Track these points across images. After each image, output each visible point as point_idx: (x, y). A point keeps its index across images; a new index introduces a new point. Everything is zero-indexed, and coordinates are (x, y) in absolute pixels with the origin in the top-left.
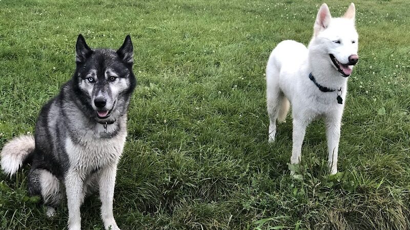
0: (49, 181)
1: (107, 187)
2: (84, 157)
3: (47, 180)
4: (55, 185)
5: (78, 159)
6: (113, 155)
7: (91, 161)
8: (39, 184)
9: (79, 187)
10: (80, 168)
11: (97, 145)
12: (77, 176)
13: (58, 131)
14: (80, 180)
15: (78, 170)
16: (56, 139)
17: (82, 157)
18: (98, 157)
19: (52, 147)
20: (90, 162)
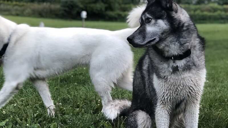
0: (143, 118)
1: (192, 122)
2: (168, 89)
3: (142, 117)
4: (148, 123)
5: (163, 91)
6: (191, 88)
7: (174, 92)
8: (136, 121)
9: (166, 119)
10: (166, 100)
11: (177, 78)
12: (164, 109)
13: (149, 71)
14: (167, 113)
15: (164, 103)
16: (147, 77)
17: (166, 89)
18: (179, 89)
19: (145, 85)
20: (173, 94)
